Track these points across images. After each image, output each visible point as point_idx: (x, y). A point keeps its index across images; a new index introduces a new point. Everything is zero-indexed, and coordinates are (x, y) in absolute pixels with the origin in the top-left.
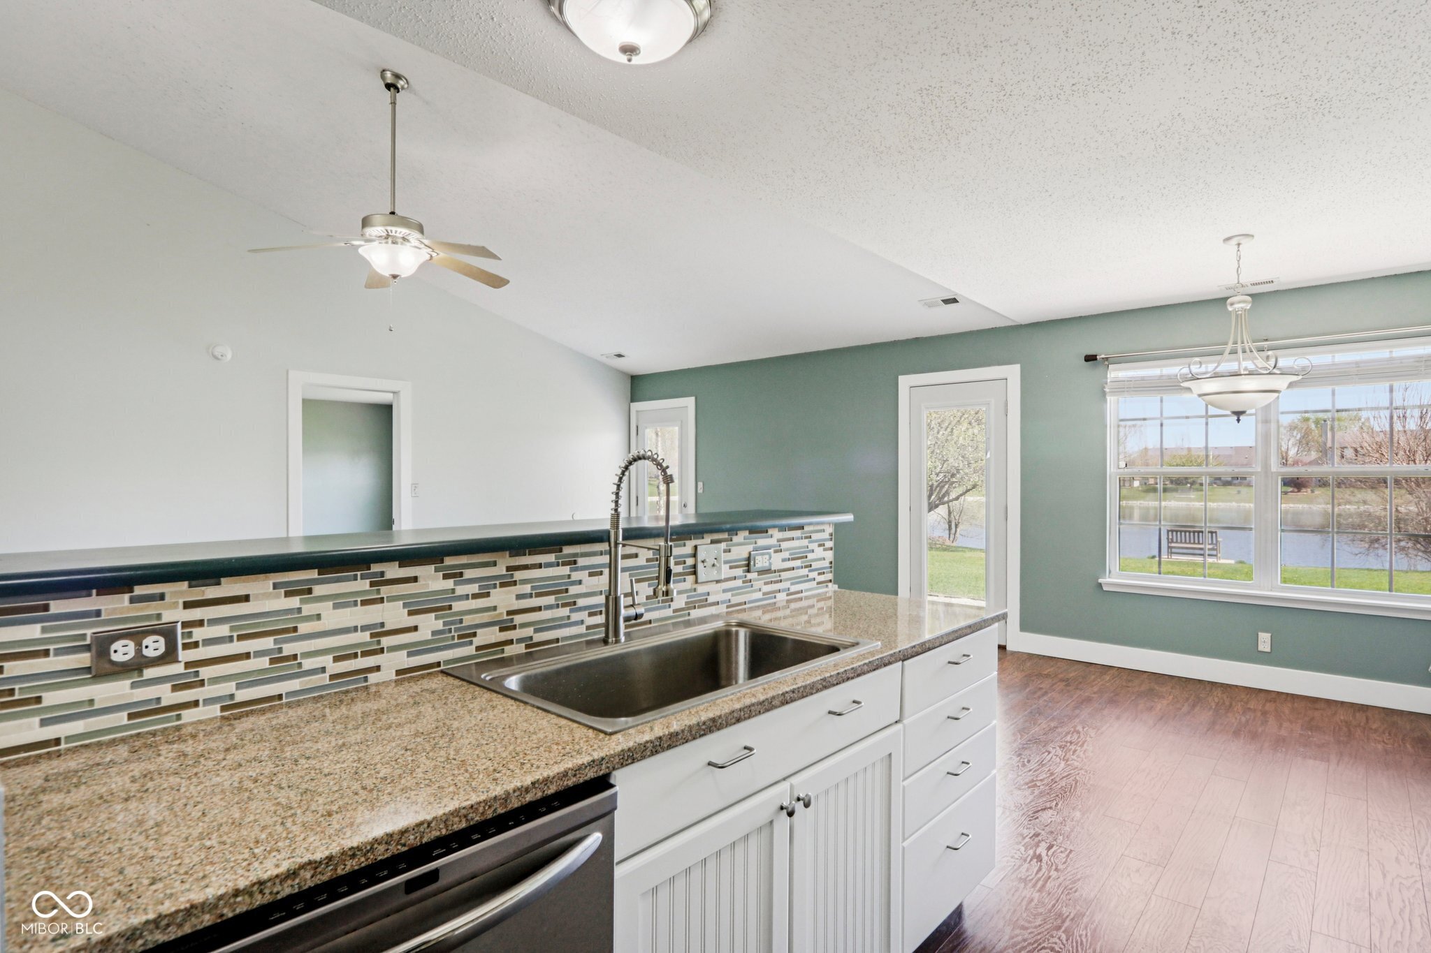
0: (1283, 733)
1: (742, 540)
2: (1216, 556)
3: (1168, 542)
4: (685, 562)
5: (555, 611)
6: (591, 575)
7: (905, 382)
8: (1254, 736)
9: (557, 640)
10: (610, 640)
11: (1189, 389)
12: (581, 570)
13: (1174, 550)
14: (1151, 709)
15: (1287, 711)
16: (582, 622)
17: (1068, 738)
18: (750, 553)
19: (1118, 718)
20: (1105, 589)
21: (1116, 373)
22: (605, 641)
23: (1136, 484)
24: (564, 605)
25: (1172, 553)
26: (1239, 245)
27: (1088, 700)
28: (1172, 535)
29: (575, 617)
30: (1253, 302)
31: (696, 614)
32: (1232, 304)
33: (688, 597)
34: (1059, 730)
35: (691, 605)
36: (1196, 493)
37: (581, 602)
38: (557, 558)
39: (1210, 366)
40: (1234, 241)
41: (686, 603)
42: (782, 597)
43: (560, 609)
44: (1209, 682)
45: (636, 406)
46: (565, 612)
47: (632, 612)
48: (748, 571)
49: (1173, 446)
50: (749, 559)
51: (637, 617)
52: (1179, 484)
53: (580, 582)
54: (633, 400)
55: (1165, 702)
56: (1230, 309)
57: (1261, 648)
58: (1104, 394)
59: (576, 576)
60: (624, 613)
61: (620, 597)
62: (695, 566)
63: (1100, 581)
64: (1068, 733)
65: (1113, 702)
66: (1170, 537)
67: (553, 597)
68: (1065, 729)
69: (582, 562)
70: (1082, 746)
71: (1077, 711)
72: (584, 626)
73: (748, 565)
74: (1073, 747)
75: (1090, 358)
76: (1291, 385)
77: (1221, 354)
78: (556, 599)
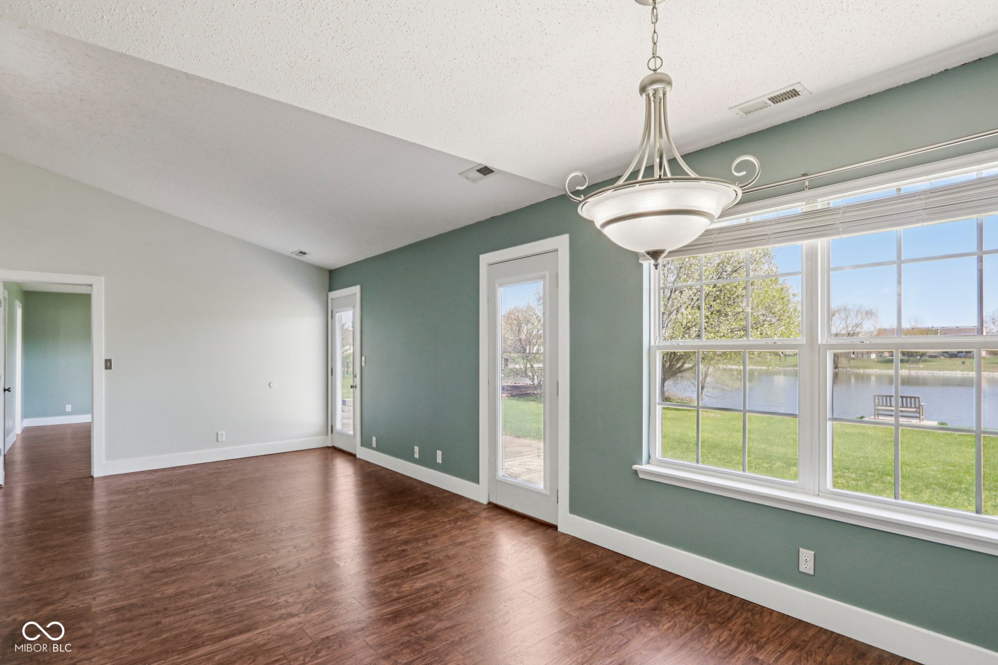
2: (919, 418)
3: (875, 405)
7: (484, 260)
13: (880, 412)
20: (640, 476)
23: (873, 356)
25: (878, 415)
28: (879, 399)
36: (923, 363)
45: (333, 295)
52: (910, 356)
54: (331, 289)
57: (802, 568)
63: (635, 467)
66: (877, 401)
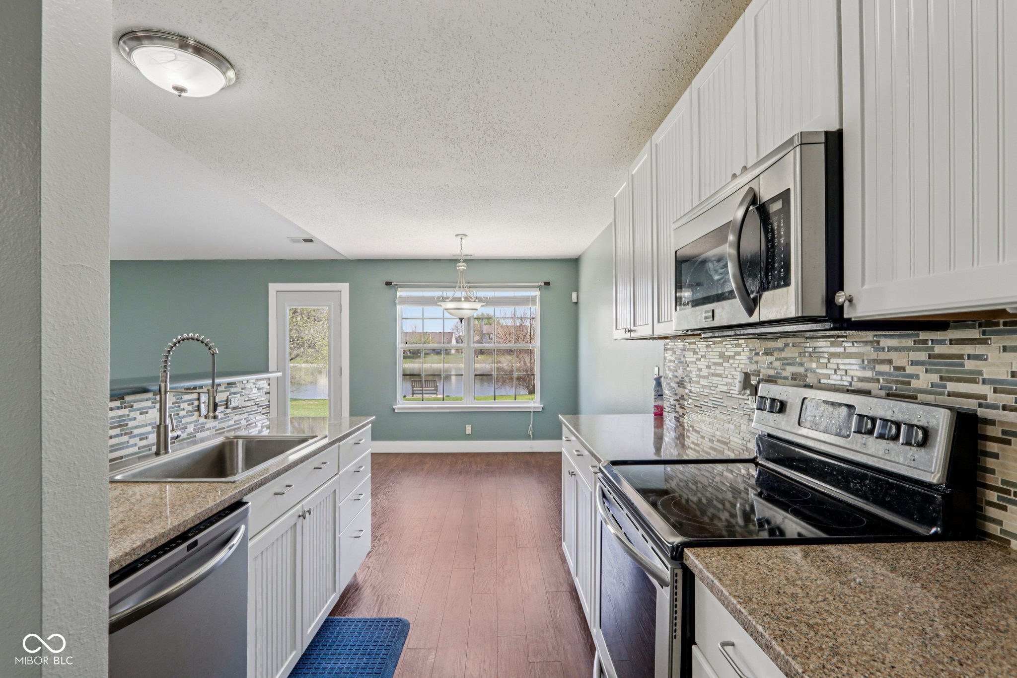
0: (478, 469)
1: (224, 389)
2: (436, 393)
4: (193, 404)
5: (120, 438)
6: (141, 414)
7: (273, 288)
8: (467, 472)
9: (121, 457)
10: (161, 452)
11: (441, 306)
12: (135, 411)
14: (422, 469)
15: (479, 460)
16: (136, 445)
17: (387, 490)
18: (228, 397)
19: (408, 476)
20: (396, 411)
21: (401, 293)
22: (157, 454)
24: (125, 434)
26: (461, 238)
27: (392, 471)
29: (132, 441)
30: (467, 267)
31: (199, 435)
32: (459, 267)
33: (195, 426)
34: (381, 487)
35: (196, 431)
37: (136, 432)
38: (121, 403)
39: (450, 294)
40: (459, 237)
41: (194, 429)
42: (244, 423)
43: (123, 437)
44: (446, 453)
46: (125, 438)
47: (175, 434)
48: (227, 408)
49: (411, 331)
50: (227, 400)
51: (177, 437)
53: (135, 419)
55: (428, 465)
56: (458, 268)
57: (467, 433)
58: (395, 304)
59: (132, 415)
60: (170, 435)
61: (168, 425)
62: (199, 406)
63: (394, 407)
64: (386, 488)
65: (404, 469)
67: (119, 429)
68: (384, 486)
69: (136, 405)
70: (394, 492)
71: (388, 477)
72: (137, 447)
73: (227, 404)
74: (390, 494)
75: (388, 284)
76: (482, 306)
77: (455, 287)
78: (121, 430)
